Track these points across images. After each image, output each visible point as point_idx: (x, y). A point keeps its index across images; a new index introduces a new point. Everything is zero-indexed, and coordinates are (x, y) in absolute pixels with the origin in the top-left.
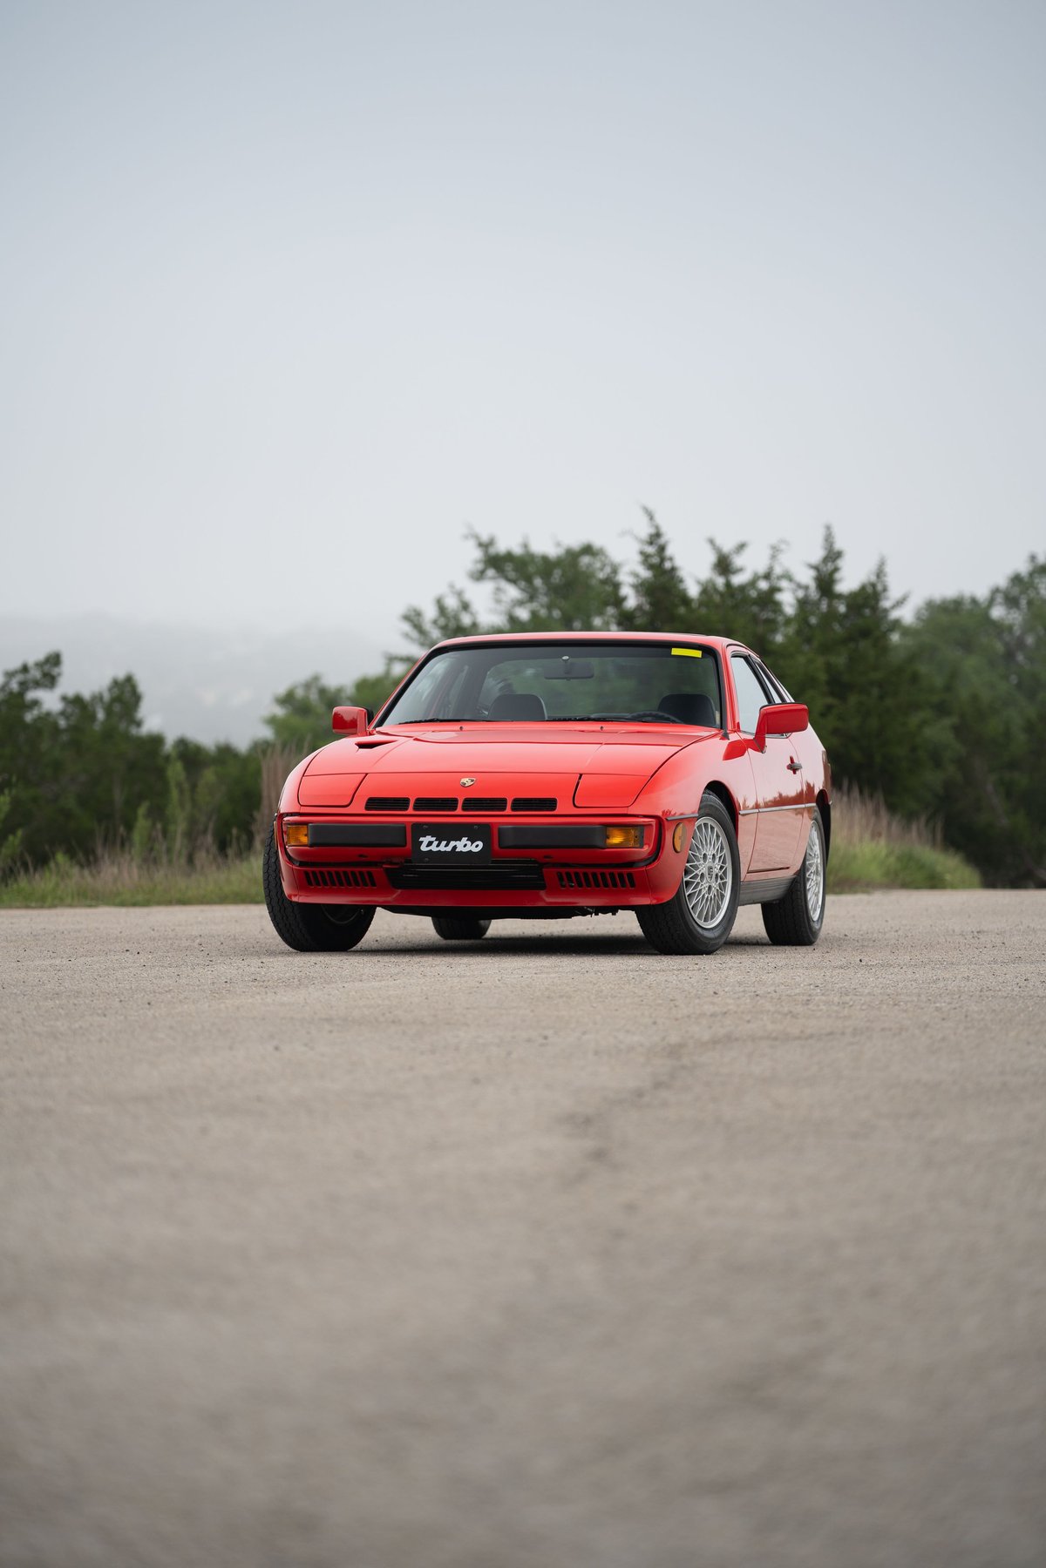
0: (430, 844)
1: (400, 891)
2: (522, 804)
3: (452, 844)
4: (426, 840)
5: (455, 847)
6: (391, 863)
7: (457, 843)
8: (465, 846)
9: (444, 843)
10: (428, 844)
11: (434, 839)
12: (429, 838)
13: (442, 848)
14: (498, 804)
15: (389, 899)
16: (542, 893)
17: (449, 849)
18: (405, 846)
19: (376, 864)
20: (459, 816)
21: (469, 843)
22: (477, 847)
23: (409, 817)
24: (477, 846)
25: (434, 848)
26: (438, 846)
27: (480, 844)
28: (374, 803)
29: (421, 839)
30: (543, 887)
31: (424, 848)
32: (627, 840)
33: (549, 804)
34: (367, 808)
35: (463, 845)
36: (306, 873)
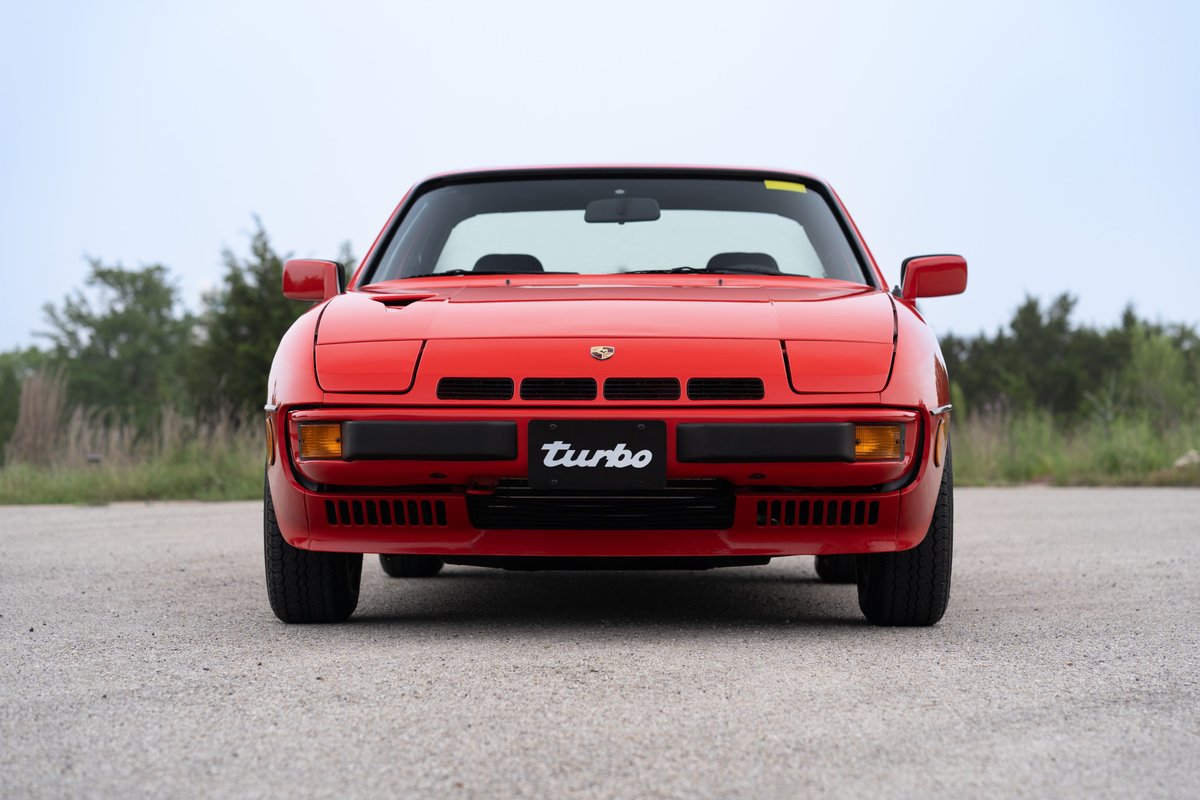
0: (560, 454)
1: (483, 533)
2: (703, 388)
3: (600, 454)
4: (553, 448)
5: (604, 460)
6: (476, 487)
7: (608, 453)
8: (621, 457)
9: (585, 453)
10: (556, 454)
11: (567, 446)
12: (558, 445)
13: (581, 462)
14: (664, 388)
15: (466, 545)
16: (723, 536)
17: (593, 463)
18: (515, 458)
19: (446, 489)
20: (600, 408)
21: (628, 453)
22: (641, 460)
23: (516, 411)
24: (642, 458)
25: (567, 461)
26: (574, 458)
27: (648, 455)
28: (451, 387)
29: (545, 447)
30: (726, 525)
31: (549, 462)
32: (881, 448)
33: (751, 388)
34: (441, 395)
35: (618, 457)
36: (329, 504)
